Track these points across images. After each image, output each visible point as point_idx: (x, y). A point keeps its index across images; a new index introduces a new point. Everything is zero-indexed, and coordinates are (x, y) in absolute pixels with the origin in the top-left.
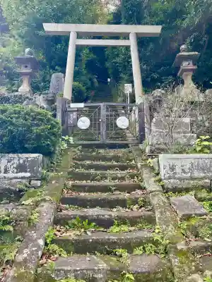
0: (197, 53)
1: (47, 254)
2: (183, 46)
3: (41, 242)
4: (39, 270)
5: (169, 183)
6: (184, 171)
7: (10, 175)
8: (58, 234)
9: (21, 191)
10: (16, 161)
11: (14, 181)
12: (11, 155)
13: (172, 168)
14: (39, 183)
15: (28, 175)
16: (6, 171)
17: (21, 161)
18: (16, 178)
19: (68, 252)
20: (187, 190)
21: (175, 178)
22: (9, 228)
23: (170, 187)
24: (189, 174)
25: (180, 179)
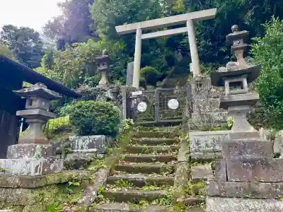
0: (246, 31)
1: (97, 201)
2: (233, 27)
3: (94, 193)
4: (90, 208)
5: (195, 156)
6: (207, 145)
7: (85, 150)
8: (107, 189)
9: (91, 161)
10: (88, 141)
11: (87, 154)
12: (85, 137)
13: (198, 144)
14: (102, 156)
15: (95, 150)
16: (82, 148)
17: (91, 141)
18: (88, 152)
19: (111, 201)
20: (209, 161)
21: (200, 151)
22: (78, 184)
23: (196, 158)
24: (212, 148)
25: (204, 152)
